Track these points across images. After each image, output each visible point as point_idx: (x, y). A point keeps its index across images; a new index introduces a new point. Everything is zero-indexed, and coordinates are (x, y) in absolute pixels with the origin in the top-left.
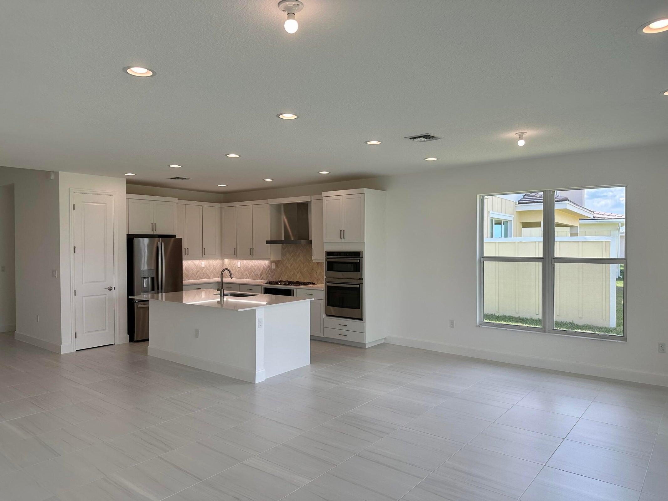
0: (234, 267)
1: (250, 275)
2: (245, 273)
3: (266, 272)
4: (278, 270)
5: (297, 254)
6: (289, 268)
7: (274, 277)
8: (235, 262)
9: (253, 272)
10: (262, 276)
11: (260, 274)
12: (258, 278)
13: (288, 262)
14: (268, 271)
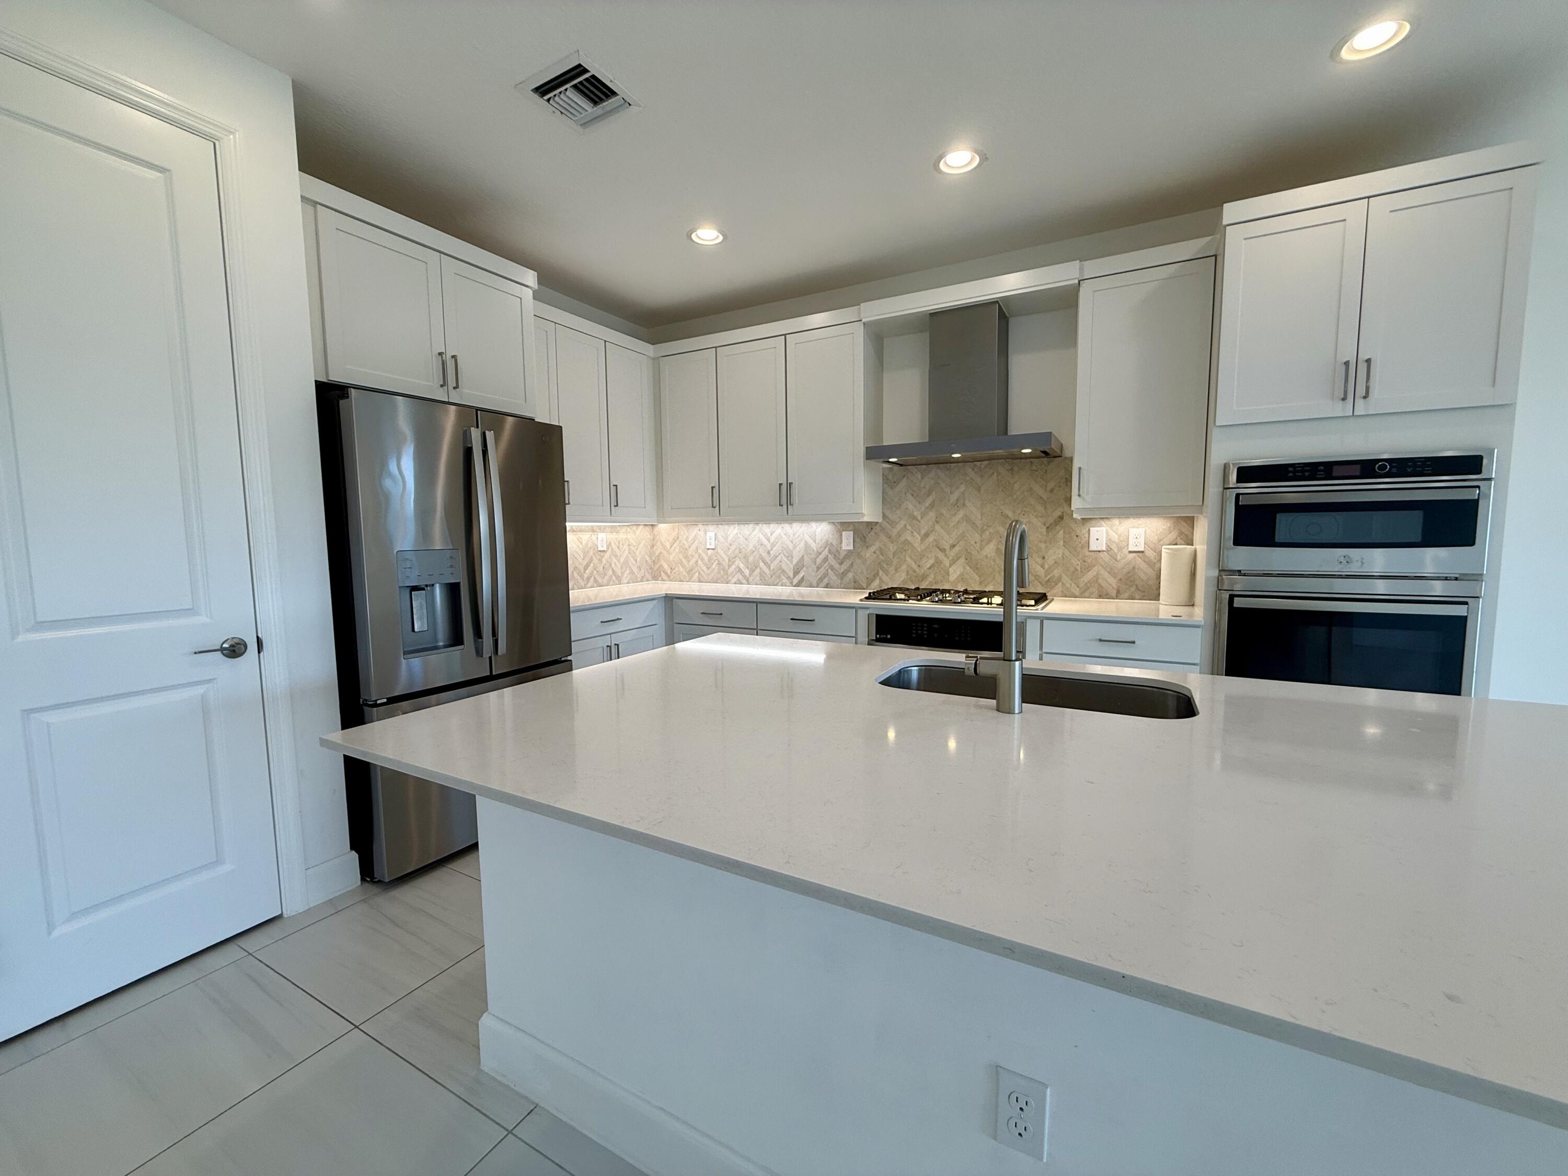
0: (694, 547)
1: (752, 571)
2: (733, 567)
3: (815, 563)
4: (868, 554)
5: (954, 498)
6: (916, 545)
7: (850, 575)
8: (693, 534)
9: (765, 563)
10: (801, 575)
11: (792, 566)
12: (785, 581)
13: (908, 527)
14: (826, 559)
